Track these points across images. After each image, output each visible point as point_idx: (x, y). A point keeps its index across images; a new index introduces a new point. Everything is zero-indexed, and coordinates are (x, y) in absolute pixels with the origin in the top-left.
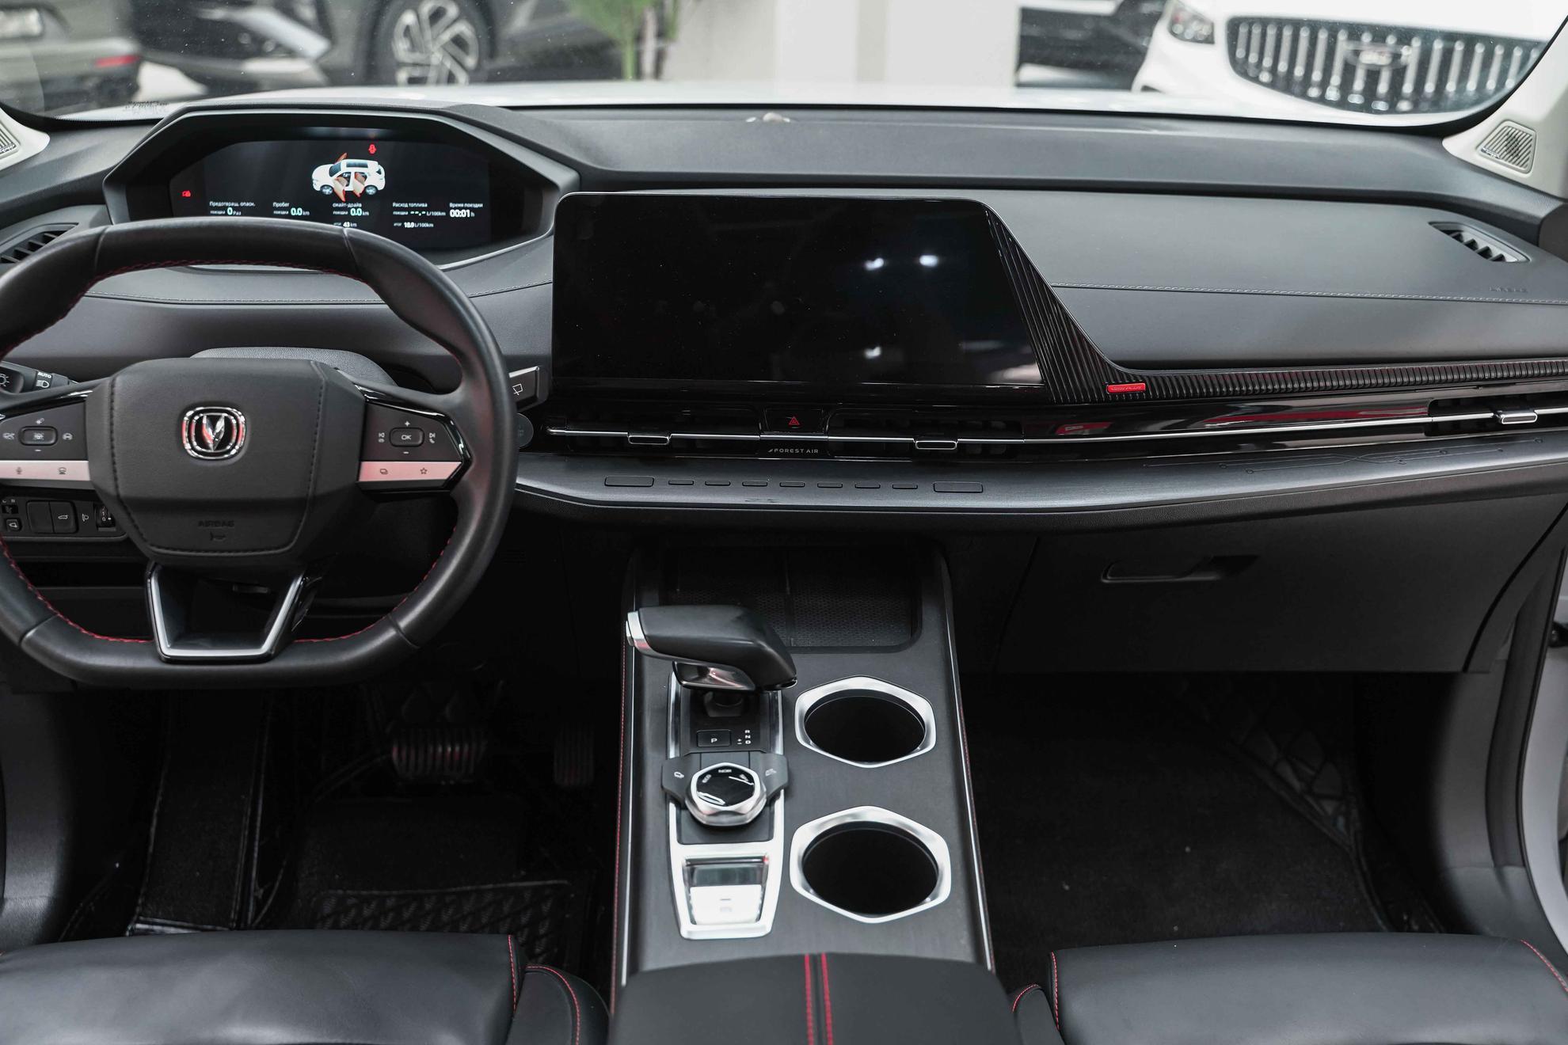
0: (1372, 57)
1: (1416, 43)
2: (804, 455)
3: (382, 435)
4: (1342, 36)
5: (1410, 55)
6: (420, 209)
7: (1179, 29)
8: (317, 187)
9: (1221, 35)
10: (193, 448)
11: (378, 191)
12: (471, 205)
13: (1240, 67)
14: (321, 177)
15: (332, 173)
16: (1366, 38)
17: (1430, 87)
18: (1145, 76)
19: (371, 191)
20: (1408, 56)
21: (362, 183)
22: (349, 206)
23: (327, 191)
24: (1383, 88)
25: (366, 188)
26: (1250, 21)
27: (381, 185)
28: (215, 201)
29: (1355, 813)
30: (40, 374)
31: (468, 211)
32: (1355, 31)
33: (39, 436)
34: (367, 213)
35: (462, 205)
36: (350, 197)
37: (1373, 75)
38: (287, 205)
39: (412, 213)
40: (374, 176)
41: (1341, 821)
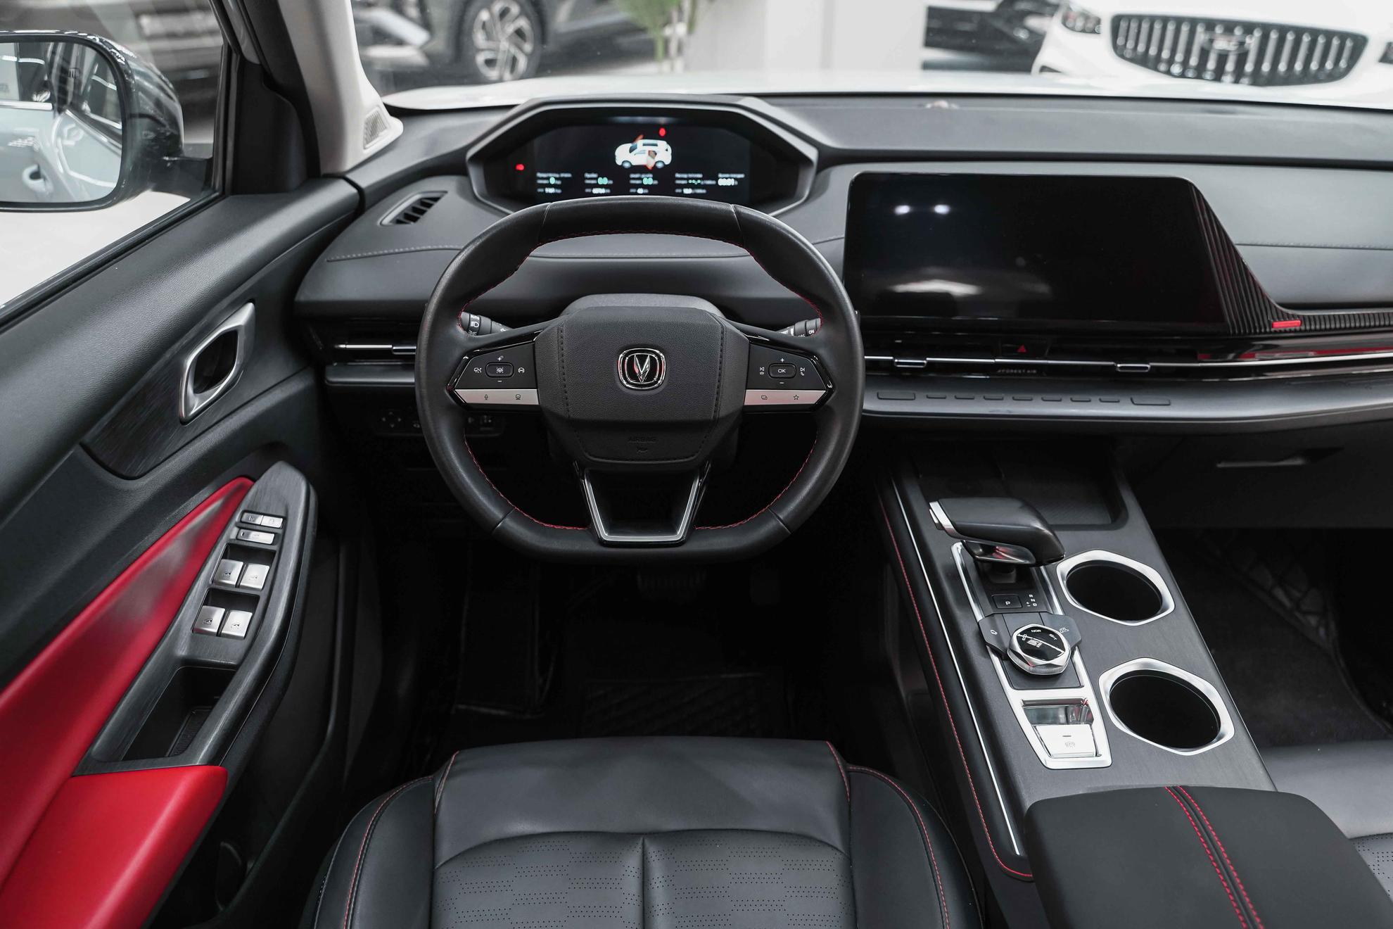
0: (1221, 44)
1: (1257, 34)
2: (1026, 374)
3: (762, 369)
4: (1200, 29)
5: (1252, 42)
6: (696, 179)
7: (1070, 24)
8: (619, 162)
9: (1106, 28)
10: (628, 383)
11: (665, 166)
12: (734, 176)
13: (1119, 50)
14: (623, 155)
15: (631, 150)
16: (1219, 30)
17: (1266, 67)
18: (1043, 58)
19: (660, 165)
20: (1249, 44)
21: (653, 158)
22: (643, 176)
23: (627, 165)
24: (1230, 66)
25: (656, 162)
26: (1129, 18)
27: (668, 160)
28: (541, 172)
29: (1332, 626)
30: (472, 316)
31: (733, 180)
32: (1210, 24)
33: (500, 370)
34: (656, 182)
35: (727, 176)
36: (642, 169)
37: (1222, 58)
38: (594, 175)
39: (690, 181)
40: (663, 153)
41: (1322, 631)
